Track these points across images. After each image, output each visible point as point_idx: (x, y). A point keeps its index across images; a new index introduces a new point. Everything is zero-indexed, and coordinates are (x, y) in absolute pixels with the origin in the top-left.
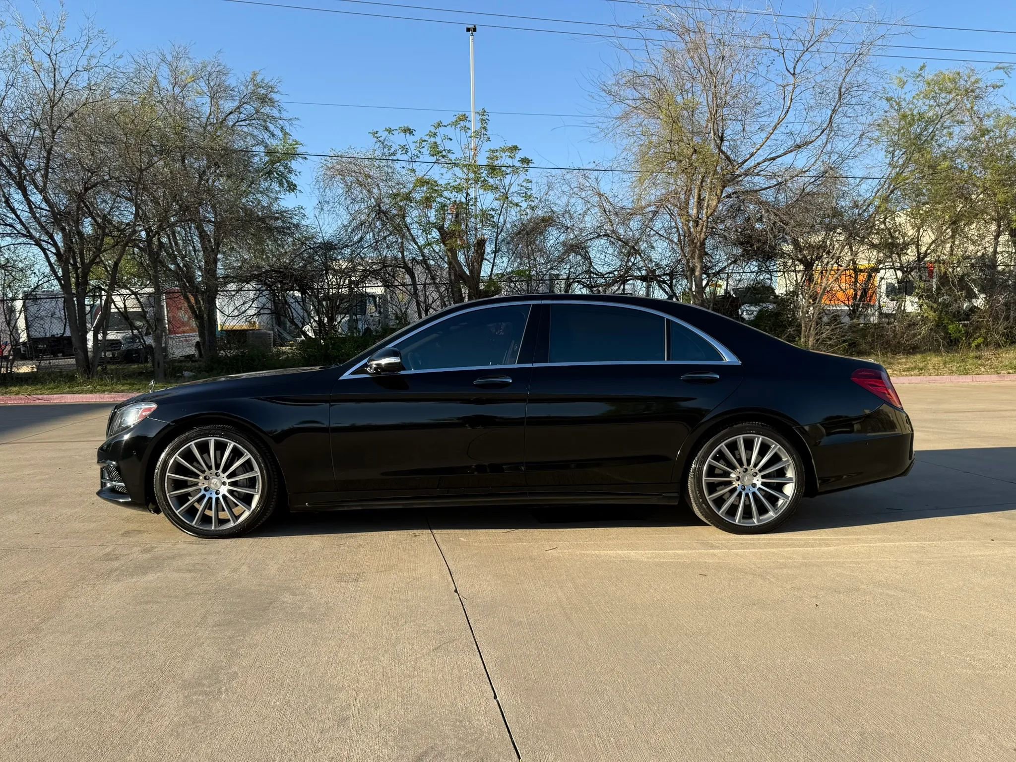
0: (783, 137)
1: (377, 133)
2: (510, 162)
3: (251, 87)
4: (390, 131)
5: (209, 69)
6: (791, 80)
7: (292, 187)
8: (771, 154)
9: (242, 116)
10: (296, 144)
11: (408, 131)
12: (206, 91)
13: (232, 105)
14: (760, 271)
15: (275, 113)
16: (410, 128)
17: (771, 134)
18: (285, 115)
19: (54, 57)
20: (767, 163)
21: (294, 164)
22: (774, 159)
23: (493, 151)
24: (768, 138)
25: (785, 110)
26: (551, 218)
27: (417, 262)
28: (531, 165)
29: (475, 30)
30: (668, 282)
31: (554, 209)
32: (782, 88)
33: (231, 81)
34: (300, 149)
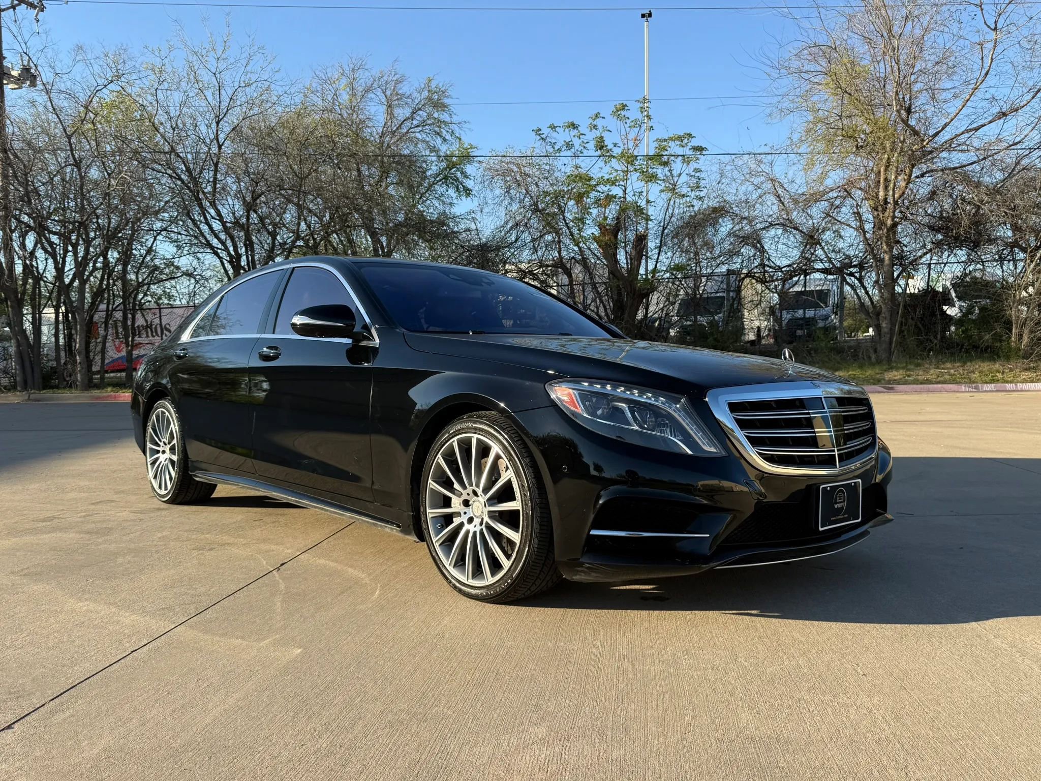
0: (985, 104)
1: (540, 130)
2: (680, 151)
3: (425, 94)
4: (553, 127)
5: (385, 78)
6: (992, 35)
7: (468, 192)
8: (971, 124)
9: (415, 122)
10: (471, 148)
11: (573, 126)
12: (383, 100)
13: (407, 112)
14: (970, 261)
15: (445, 117)
16: (575, 122)
17: (968, 100)
18: (455, 119)
19: (218, 75)
20: (966, 135)
21: (470, 169)
22: (976, 129)
23: (661, 141)
24: (963, 106)
25: (984, 72)
26: (722, 208)
27: (576, 261)
28: (704, 153)
29: (650, 15)
30: (856, 274)
31: (728, 198)
32: (979, 47)
33: (405, 89)
34: (475, 153)
